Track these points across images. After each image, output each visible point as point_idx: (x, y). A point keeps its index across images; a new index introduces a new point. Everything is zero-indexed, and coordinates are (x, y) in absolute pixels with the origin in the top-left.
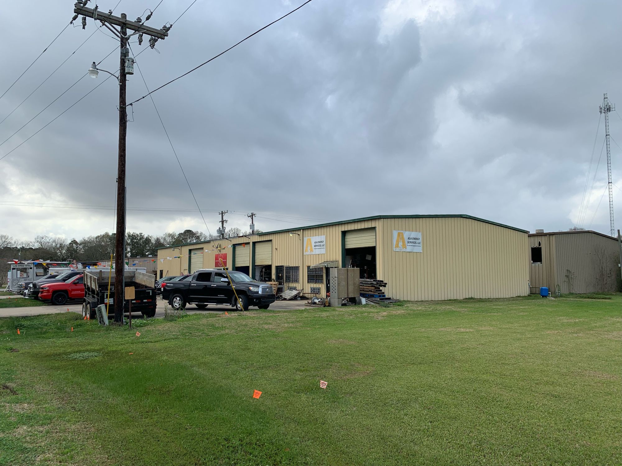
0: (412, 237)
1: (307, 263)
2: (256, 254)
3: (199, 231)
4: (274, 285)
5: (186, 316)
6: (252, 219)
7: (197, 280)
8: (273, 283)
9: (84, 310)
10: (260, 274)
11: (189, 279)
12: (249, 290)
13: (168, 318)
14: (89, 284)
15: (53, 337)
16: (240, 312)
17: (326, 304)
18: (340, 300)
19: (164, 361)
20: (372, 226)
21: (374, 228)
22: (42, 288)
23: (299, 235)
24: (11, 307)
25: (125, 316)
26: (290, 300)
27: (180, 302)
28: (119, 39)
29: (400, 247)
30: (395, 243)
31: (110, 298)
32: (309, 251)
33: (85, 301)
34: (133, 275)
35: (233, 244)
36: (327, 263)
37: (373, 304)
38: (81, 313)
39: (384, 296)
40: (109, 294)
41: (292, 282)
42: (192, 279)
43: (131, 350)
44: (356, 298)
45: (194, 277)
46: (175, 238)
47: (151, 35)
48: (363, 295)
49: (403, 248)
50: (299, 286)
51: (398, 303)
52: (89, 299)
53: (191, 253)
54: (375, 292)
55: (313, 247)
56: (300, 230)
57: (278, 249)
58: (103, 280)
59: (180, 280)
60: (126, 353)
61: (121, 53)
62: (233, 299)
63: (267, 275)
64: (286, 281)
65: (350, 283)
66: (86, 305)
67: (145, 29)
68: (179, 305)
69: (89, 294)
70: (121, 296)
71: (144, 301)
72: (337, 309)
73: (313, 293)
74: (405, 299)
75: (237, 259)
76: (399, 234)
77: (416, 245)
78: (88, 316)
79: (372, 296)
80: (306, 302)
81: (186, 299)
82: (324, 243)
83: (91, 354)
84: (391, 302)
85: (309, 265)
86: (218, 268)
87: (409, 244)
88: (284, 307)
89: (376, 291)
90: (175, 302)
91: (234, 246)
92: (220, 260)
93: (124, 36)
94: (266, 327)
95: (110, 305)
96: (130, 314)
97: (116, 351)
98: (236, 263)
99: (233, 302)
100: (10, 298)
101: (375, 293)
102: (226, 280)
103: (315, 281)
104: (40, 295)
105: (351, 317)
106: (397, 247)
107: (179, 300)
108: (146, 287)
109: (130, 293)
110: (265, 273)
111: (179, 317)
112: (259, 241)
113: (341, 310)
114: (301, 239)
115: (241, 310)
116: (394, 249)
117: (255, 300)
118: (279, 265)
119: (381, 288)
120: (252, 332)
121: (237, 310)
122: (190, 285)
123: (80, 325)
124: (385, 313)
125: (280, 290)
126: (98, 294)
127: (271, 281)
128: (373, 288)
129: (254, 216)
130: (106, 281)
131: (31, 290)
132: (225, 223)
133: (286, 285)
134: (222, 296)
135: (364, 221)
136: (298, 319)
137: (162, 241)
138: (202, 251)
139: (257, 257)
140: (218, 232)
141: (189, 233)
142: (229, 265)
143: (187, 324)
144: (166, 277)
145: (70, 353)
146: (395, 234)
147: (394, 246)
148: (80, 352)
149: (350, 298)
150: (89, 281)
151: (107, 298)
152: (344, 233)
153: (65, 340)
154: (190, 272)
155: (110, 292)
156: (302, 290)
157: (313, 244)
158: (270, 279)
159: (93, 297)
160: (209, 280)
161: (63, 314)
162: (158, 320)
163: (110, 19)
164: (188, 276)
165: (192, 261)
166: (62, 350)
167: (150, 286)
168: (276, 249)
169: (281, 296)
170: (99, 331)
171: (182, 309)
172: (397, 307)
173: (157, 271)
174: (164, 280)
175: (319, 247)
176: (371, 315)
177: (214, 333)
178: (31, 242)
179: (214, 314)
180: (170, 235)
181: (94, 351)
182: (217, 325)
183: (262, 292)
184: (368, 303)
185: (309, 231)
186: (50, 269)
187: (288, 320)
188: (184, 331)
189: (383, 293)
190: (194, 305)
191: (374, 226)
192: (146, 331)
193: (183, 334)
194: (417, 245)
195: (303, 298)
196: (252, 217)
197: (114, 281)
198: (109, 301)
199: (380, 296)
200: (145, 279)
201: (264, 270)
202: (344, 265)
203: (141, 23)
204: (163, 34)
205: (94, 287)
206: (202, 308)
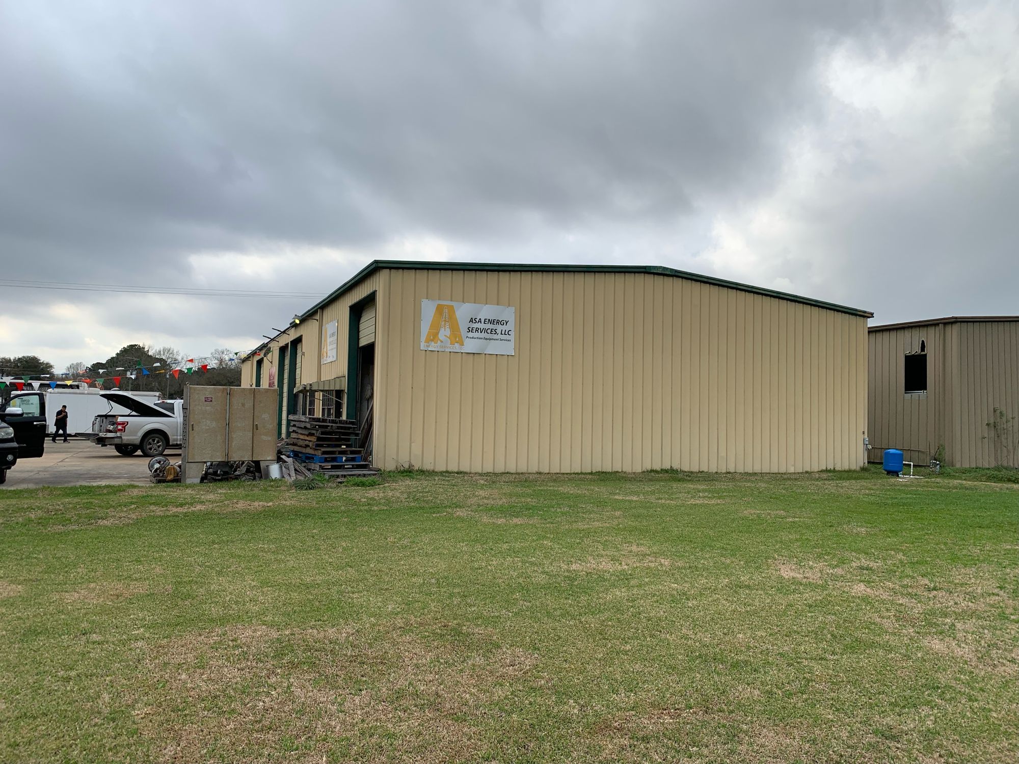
0: (482, 316)
2: (297, 366)
17: (166, 476)
23: (319, 321)
29: (442, 341)
30: (425, 328)
32: (325, 355)
44: (261, 464)
49: (452, 343)
53: (260, 367)
54: (315, 449)
55: (328, 347)
56: (318, 310)
65: (240, 425)
76: (440, 309)
77: (495, 336)
79: (311, 458)
82: (336, 336)
84: (340, 476)
87: (470, 335)
89: (317, 445)
101: (316, 452)
106: (432, 340)
114: (320, 330)
116: (422, 343)
128: (313, 439)
135: (366, 277)
146: (428, 309)
147: (423, 338)
152: (357, 312)
157: (329, 340)
168: (304, 354)
175: (332, 346)
185: (327, 311)
191: (375, 289)
194: (500, 336)
199: (332, 459)
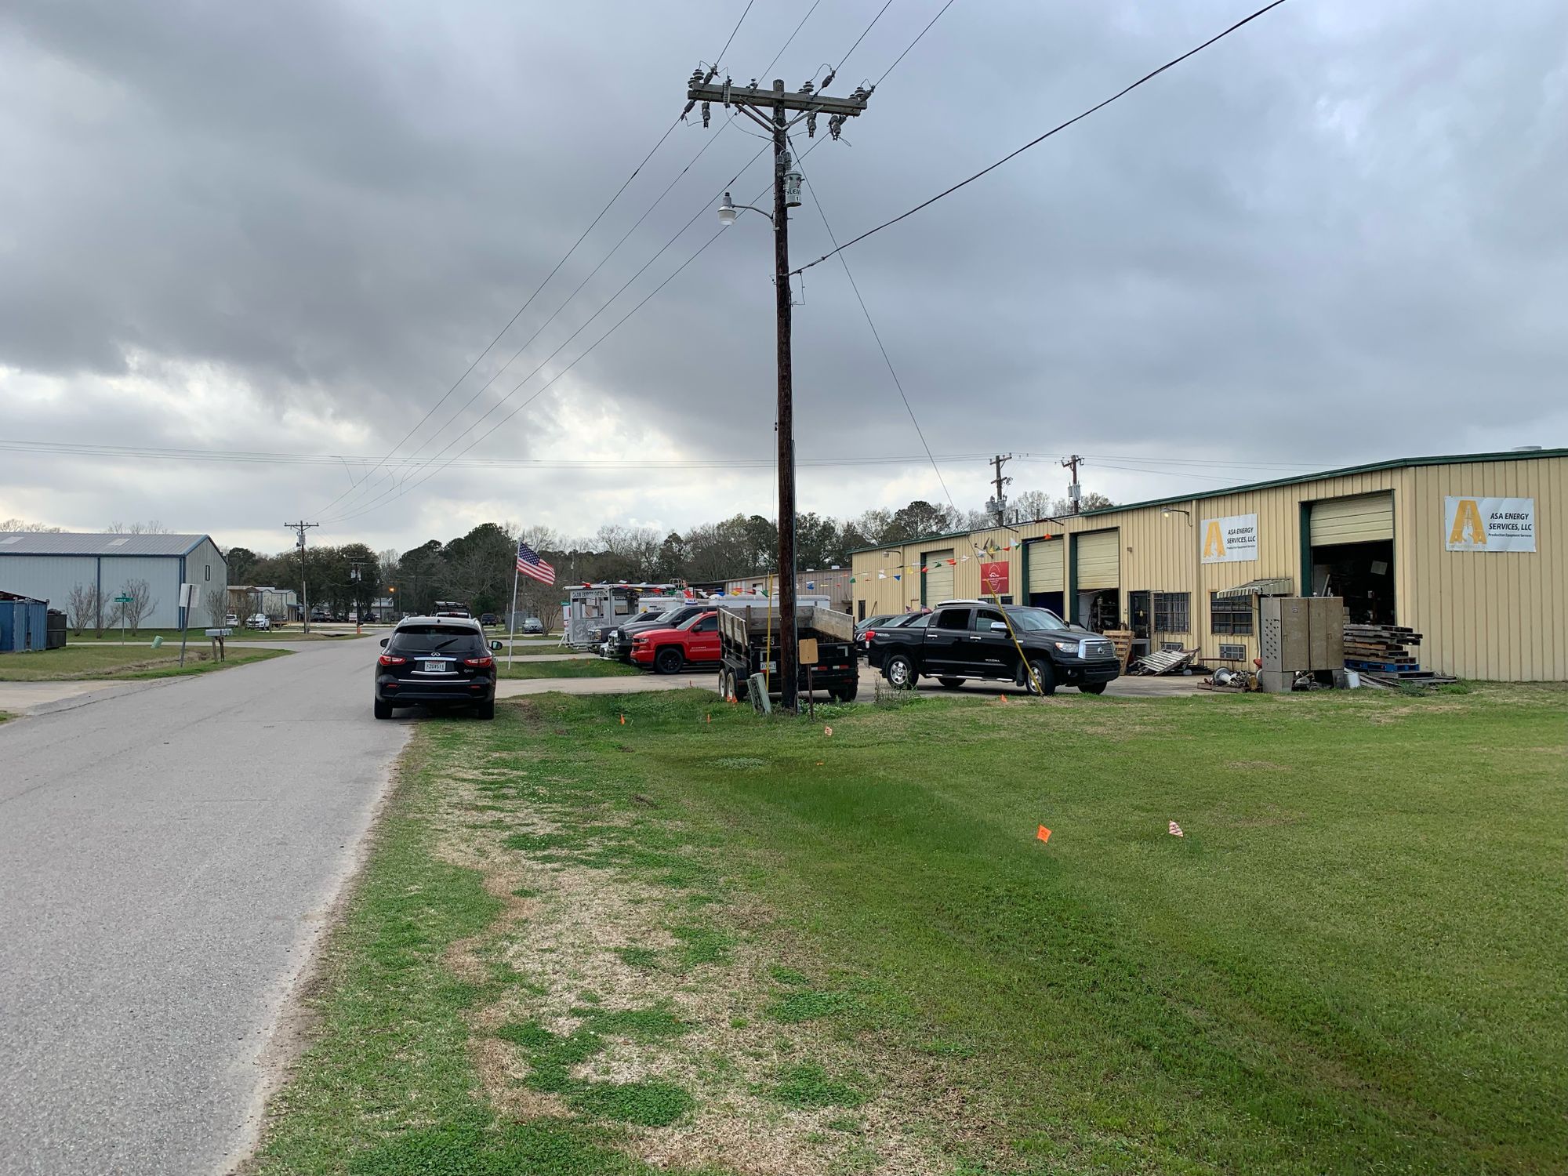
1: (1209, 585)
2: (1080, 562)
3: (945, 504)
4: (1124, 637)
5: (918, 701)
6: (1074, 470)
7: (939, 626)
8: (1122, 633)
9: (722, 684)
10: (1092, 610)
11: (923, 623)
12: (1056, 649)
13: (882, 703)
14: (729, 633)
15: (679, 731)
16: (1034, 697)
17: (1251, 686)
18: (1289, 678)
19: (879, 778)
20: (1384, 488)
21: (1389, 493)
22: (637, 640)
23: (1188, 513)
24: (585, 676)
25: (802, 697)
26: (1164, 674)
27: (906, 673)
28: (771, 135)
29: (1465, 541)
30: (1449, 529)
31: (770, 660)
32: (1215, 553)
33: (722, 666)
34: (808, 614)
35: (1023, 540)
36: (1264, 583)
37: (1379, 686)
38: (718, 690)
39: (1416, 667)
40: (768, 652)
41: (1172, 632)
42: (930, 624)
43: (818, 757)
44: (1334, 672)
45: (932, 619)
46: (888, 523)
47: (833, 113)
48: (1355, 666)
49: (1475, 542)
50: (1189, 642)
51: (1455, 687)
52: (730, 662)
53: (925, 562)
54: (1387, 658)
55: (1226, 545)
56: (1191, 501)
57: (1135, 550)
58: (753, 624)
59: (903, 625)
60: (811, 762)
61: (777, 165)
62: (1020, 669)
63: (1108, 614)
64: (1156, 629)
65: (1318, 634)
66: (727, 675)
67: (820, 104)
68: (904, 677)
69: (729, 653)
70: (791, 656)
71: (835, 667)
72: (1276, 697)
73: (1225, 658)
74: (1482, 676)
75: (1034, 576)
76: (1462, 506)
78: (730, 695)
79: (1377, 667)
80: (1201, 679)
81: (917, 668)
82: (1254, 533)
83: (753, 761)
84: (1430, 684)
85: (1215, 587)
86: (990, 596)
88: (1145, 690)
89: (1390, 654)
90: (894, 672)
91: (1026, 544)
92: (993, 577)
93: (780, 128)
94: (1090, 730)
95: (770, 674)
96: (811, 693)
97: (792, 759)
98: (1032, 584)
99: (1020, 676)
100: (574, 660)
101: (1387, 661)
102: (1001, 625)
103: (1230, 628)
104: (633, 653)
105: (1308, 717)
106: (1456, 540)
107: (904, 668)
108: (837, 639)
109: (808, 652)
110: (1103, 608)
111: (904, 703)
112: (1085, 530)
113: (1288, 699)
114: (1194, 524)
115: (1038, 694)
116: (1448, 544)
117: (1069, 672)
118: (1137, 589)
119: (1407, 648)
120: (1058, 739)
121: (1029, 693)
122: (924, 636)
123: (720, 712)
124: (1405, 710)
125: (1138, 651)
126: (747, 654)
127: (1119, 629)
128: (1383, 647)
129: (1078, 464)
130: (759, 627)
131: (616, 644)
132: (1004, 485)
133: (1156, 639)
134: (994, 662)
135: (1362, 474)
136: (1170, 718)
137: (859, 530)
138: (951, 555)
139: (1081, 569)
140: (988, 507)
141: (920, 509)
142: (1015, 590)
143: (921, 716)
144: (871, 617)
145: (717, 758)
146: (1452, 506)
147: (1448, 538)
148: (732, 757)
149: (1316, 672)
150: (729, 626)
151: (765, 660)
152: (1307, 508)
153: (700, 737)
154: (924, 603)
155: (771, 649)
156: (1195, 652)
157: (1226, 537)
158: (1116, 625)
159: (739, 658)
160: (964, 627)
161: (683, 691)
162: (862, 706)
163: (754, 97)
164: (918, 616)
165: (929, 579)
166: (701, 753)
167: (843, 637)
168: (1130, 550)
169: (1142, 665)
170: (756, 723)
171: (909, 688)
172: (1449, 696)
173: (851, 603)
174: (868, 623)
175: (1241, 544)
176: (1365, 713)
177: (976, 737)
178: (590, 541)
179: (976, 699)
180: (876, 516)
181: (755, 756)
182: (982, 722)
183: (1087, 654)
184: (1365, 684)
185: (1214, 504)
186: (640, 599)
187: (1145, 718)
188: (916, 730)
189: (1413, 660)
190: (934, 680)
191: (1389, 488)
192: (842, 727)
193: (915, 736)
195: (1199, 670)
196: (1075, 467)
197: (778, 625)
198: (770, 666)
199: (1400, 668)
200: (833, 623)
201: (1100, 601)
202: (1307, 590)
203: (812, 93)
204: (856, 104)
205: (740, 640)
206: (951, 686)
